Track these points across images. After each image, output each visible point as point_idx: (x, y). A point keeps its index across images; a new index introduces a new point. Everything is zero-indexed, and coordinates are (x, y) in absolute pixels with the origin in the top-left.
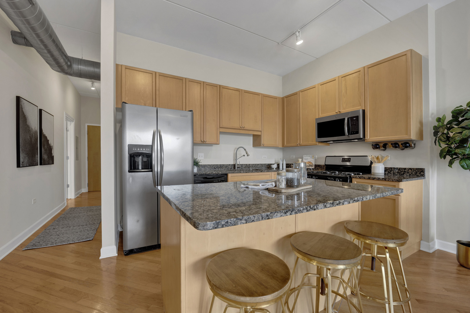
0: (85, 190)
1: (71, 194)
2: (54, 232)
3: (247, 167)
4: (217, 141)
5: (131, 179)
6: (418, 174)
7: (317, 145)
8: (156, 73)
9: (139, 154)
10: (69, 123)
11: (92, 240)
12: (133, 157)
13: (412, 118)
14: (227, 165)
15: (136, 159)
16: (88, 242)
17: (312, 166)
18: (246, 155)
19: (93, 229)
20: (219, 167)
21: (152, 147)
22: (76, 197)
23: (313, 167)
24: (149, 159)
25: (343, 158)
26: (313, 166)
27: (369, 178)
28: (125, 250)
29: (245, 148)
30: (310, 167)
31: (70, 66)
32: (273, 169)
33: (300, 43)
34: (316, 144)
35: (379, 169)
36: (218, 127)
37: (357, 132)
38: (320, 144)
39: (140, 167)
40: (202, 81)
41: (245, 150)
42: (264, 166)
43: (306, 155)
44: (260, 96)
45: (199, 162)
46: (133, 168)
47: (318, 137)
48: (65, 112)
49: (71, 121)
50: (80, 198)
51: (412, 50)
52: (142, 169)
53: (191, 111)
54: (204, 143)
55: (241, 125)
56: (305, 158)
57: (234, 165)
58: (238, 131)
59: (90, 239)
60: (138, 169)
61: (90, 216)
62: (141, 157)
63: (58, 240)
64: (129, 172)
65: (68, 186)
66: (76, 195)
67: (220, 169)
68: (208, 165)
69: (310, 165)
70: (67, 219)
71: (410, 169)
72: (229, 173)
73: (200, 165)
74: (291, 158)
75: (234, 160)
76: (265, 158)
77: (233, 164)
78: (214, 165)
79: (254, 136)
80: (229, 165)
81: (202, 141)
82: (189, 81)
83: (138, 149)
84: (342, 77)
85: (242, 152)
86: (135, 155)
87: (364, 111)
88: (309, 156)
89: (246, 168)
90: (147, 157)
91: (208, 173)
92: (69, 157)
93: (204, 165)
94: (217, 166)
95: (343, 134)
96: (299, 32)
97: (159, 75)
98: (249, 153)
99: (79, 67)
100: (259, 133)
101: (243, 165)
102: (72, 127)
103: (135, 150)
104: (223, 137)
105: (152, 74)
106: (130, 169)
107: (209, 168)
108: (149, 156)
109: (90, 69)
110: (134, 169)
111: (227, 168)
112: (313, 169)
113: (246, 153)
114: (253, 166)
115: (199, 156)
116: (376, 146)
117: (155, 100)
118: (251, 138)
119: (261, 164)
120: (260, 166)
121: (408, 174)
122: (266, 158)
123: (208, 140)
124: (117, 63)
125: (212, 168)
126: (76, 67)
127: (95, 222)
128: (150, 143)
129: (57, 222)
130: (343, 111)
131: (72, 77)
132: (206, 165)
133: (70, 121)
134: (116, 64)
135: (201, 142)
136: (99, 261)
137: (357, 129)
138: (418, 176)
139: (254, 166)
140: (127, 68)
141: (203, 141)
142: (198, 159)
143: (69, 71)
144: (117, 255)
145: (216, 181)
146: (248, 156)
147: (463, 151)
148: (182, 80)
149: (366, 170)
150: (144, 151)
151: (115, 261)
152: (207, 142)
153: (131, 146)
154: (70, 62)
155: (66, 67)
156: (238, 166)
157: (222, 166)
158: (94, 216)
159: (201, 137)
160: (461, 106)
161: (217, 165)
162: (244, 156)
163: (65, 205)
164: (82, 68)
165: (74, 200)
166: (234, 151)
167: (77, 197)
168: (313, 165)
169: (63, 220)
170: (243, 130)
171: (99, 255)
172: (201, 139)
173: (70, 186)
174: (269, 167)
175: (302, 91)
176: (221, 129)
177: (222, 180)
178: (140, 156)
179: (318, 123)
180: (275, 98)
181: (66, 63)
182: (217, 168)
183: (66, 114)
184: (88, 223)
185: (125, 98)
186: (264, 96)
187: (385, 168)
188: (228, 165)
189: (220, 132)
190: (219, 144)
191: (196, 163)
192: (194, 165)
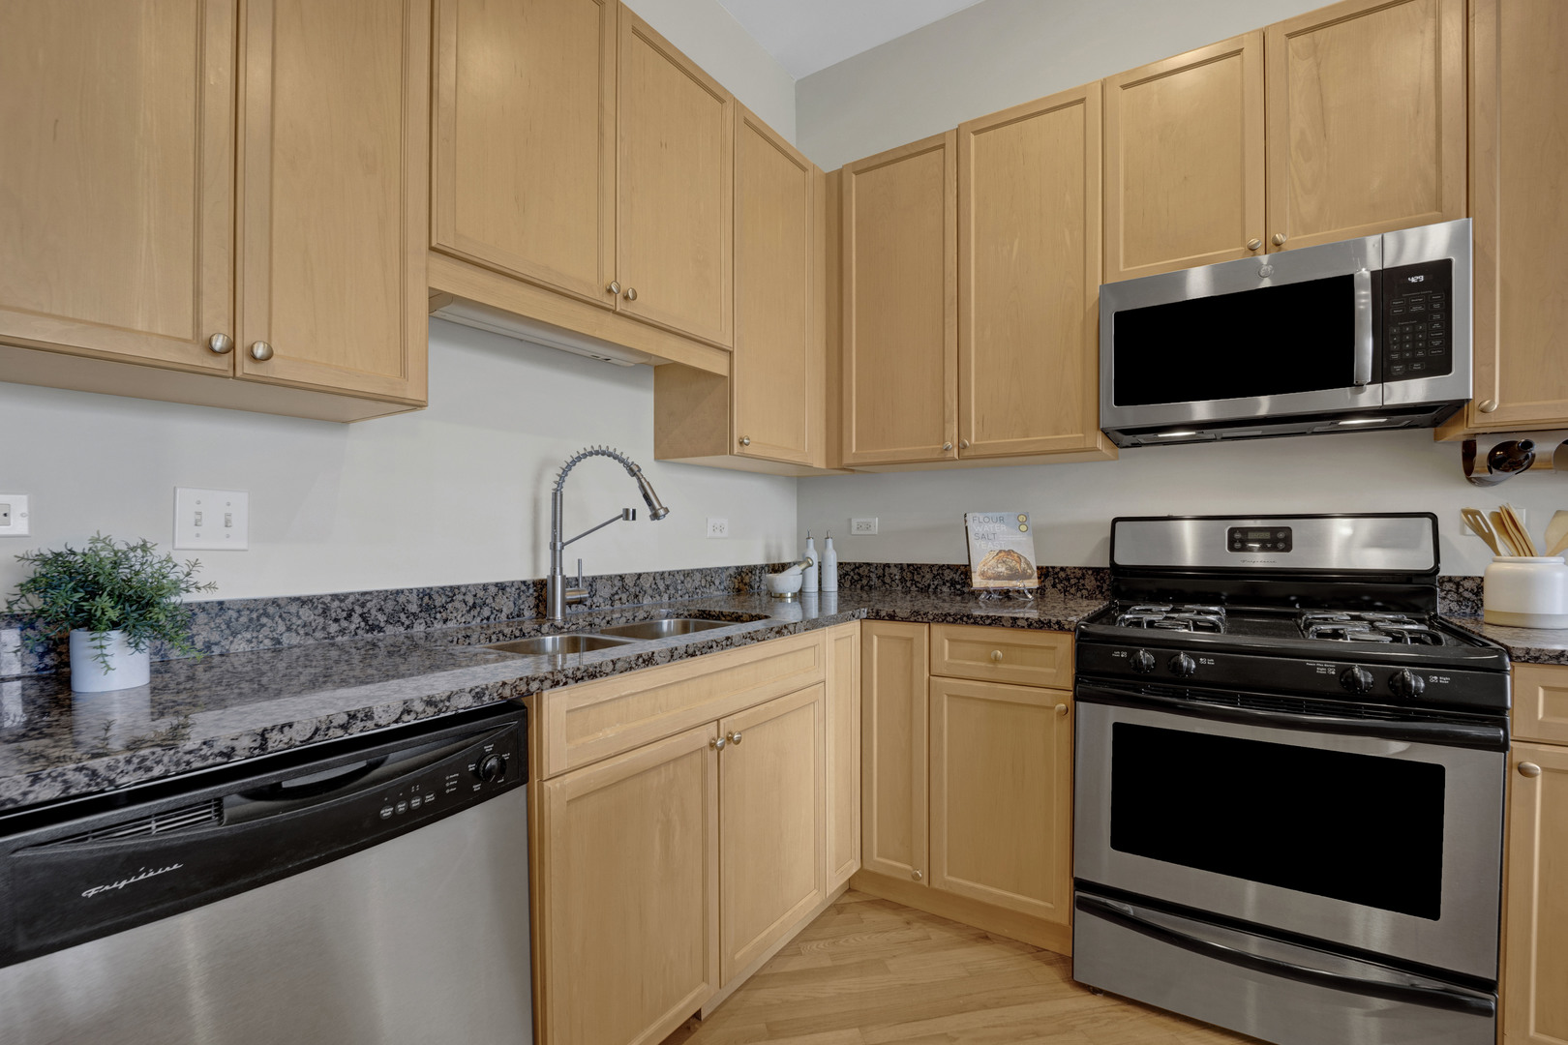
3: (624, 597)
4: (404, 373)
7: (1096, 450)
14: (485, 587)
17: (1024, 576)
18: (644, 510)
20: (414, 608)
23: (1033, 583)
25: (1232, 531)
26: (1030, 577)
30: (1014, 582)
34: (1089, 444)
36: (418, 240)
37: (1440, 366)
41: (635, 472)
42: (717, 583)
43: (981, 516)
44: (728, 112)
45: (176, 587)
47: (1117, 401)
54: (247, 368)
55: (609, 277)
56: (979, 529)
57: (541, 590)
58: (584, 320)
67: (419, 628)
69: (1011, 569)
74: (854, 531)
75: (535, 548)
76: (718, 532)
77: (527, 575)
80: (501, 587)
81: (218, 343)
84: (1290, 36)
85: (605, 488)
88: (1001, 520)
89: (617, 605)
94: (389, 606)
100: (716, 364)
101: (598, 585)
107: (308, 629)
111: (486, 612)
113: (646, 497)
114: (662, 587)
119: (700, 571)
120: (697, 583)
122: (725, 534)
125: (342, 631)
132: (275, 602)
137: (1437, 343)
139: (667, 587)
141: (231, 348)
145: (408, 799)
146: (655, 516)
152: (277, 369)
156: (570, 596)
157: (439, 601)
159: (197, 293)
161: (399, 592)
162: (629, 515)
166: (538, 479)
168: (1031, 568)
170: (624, 314)
172: (197, 324)
174: (739, 588)
175: (984, 127)
176: (440, 264)
177: (482, 775)
179: (1120, 317)
188: (493, 590)
189: (438, 299)
190: (418, 406)
191: (120, 598)
192: (90, 623)
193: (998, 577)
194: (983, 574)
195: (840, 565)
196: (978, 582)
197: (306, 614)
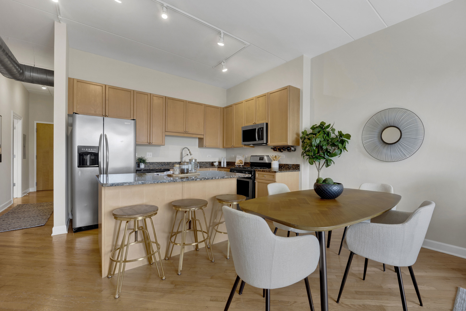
0: (33, 189)
1: (17, 194)
2: (4, 222)
4: (163, 143)
5: (80, 172)
6: (296, 168)
8: (106, 86)
9: (88, 153)
10: (15, 121)
11: (44, 225)
12: (82, 156)
13: (289, 131)
14: (174, 162)
15: (85, 157)
16: (41, 227)
17: (242, 163)
18: (189, 154)
19: (44, 218)
20: (166, 164)
21: (98, 148)
22: (23, 196)
23: (243, 164)
24: (96, 157)
25: (260, 158)
27: (269, 171)
28: (74, 228)
29: (189, 149)
30: (241, 164)
31: (22, 74)
32: (215, 166)
33: (225, 70)
34: (243, 146)
35: (275, 165)
36: (164, 131)
37: (262, 139)
38: (245, 147)
39: (88, 163)
40: (149, 93)
41: (189, 150)
42: (208, 164)
43: (238, 155)
44: (203, 106)
45: (146, 160)
46: (82, 163)
47: (243, 141)
48: (12, 111)
49: (19, 118)
50: (26, 197)
51: (290, 86)
52: (90, 165)
53: (134, 120)
55: (185, 130)
56: (238, 157)
58: (182, 135)
59: (42, 225)
60: (87, 165)
61: (41, 210)
62: (89, 156)
63: (10, 227)
64: (78, 167)
65: (14, 185)
66: (23, 194)
67: (167, 166)
68: (156, 162)
70: (16, 213)
71: (293, 165)
72: (171, 169)
73: (146, 162)
74: (231, 157)
75: (180, 158)
76: (209, 157)
77: (179, 161)
78: (162, 162)
79: (199, 138)
80: (176, 162)
82: (137, 93)
83: (87, 150)
84: (257, 98)
85: (186, 152)
86: (84, 154)
87: (267, 124)
88: (241, 156)
90: (94, 156)
91: (152, 168)
92: (15, 155)
93: (152, 162)
94: (164, 163)
95: (255, 140)
96: (224, 62)
97: (109, 88)
98: (192, 153)
99: (32, 74)
100: (202, 137)
102: (19, 125)
103: (83, 150)
104: (168, 139)
105: (102, 86)
106: (79, 165)
107: (157, 165)
108: (96, 155)
109: (43, 76)
110: (82, 165)
112: (242, 165)
115: (147, 155)
116: (275, 149)
117: (105, 109)
118: (197, 140)
119: (205, 162)
120: (205, 164)
121: (292, 168)
122: (211, 157)
123: (154, 141)
124: (70, 77)
125: (160, 165)
126: (27, 74)
127: (46, 214)
128: (98, 145)
129: (5, 216)
130: (257, 123)
131: (24, 82)
132: (154, 162)
133: (17, 119)
134: (68, 78)
135: (147, 144)
136: (52, 237)
137: (263, 136)
138: (296, 169)
140: (79, 81)
141: (150, 143)
142: (145, 158)
143: (21, 78)
144: (67, 232)
146: (191, 155)
147: (309, 153)
148: (130, 92)
149: (268, 165)
150: (91, 151)
151: (66, 236)
152: (153, 144)
153: (80, 148)
154: (22, 70)
155: (18, 75)
157: (169, 163)
158: (44, 210)
159: (148, 139)
160: (316, 125)
161: (165, 162)
163: (11, 203)
164: (35, 75)
165: (21, 199)
166: (181, 151)
167: (25, 196)
169: (12, 214)
170: (187, 133)
171: (52, 233)
172: (148, 141)
173: (16, 185)
174: (212, 164)
175: (236, 104)
176: (166, 132)
178: (88, 154)
179: (243, 131)
180: (217, 108)
181: (19, 72)
182: (164, 165)
183: (14, 113)
184: (39, 215)
185: (77, 106)
186: (206, 106)
187: (279, 164)
189: (165, 135)
190: (164, 146)
191: (143, 161)
192: (141, 162)
193: (239, 163)
194: (237, 163)
195: (227, 162)
196: (236, 164)
197: (156, 163)
